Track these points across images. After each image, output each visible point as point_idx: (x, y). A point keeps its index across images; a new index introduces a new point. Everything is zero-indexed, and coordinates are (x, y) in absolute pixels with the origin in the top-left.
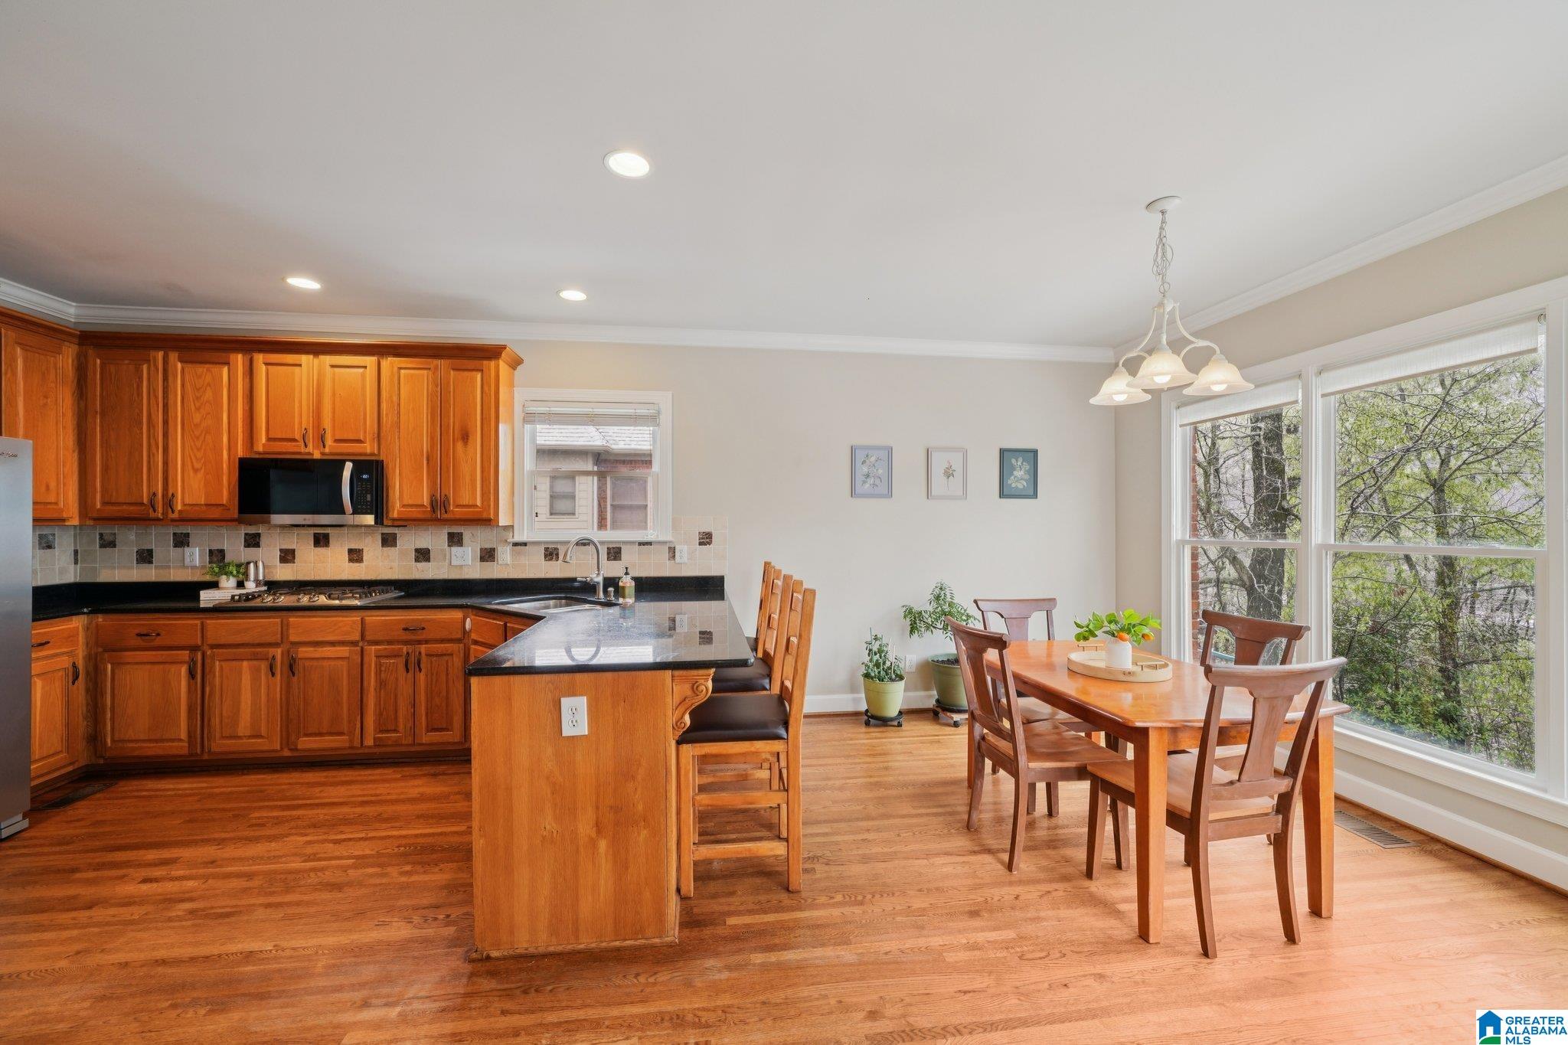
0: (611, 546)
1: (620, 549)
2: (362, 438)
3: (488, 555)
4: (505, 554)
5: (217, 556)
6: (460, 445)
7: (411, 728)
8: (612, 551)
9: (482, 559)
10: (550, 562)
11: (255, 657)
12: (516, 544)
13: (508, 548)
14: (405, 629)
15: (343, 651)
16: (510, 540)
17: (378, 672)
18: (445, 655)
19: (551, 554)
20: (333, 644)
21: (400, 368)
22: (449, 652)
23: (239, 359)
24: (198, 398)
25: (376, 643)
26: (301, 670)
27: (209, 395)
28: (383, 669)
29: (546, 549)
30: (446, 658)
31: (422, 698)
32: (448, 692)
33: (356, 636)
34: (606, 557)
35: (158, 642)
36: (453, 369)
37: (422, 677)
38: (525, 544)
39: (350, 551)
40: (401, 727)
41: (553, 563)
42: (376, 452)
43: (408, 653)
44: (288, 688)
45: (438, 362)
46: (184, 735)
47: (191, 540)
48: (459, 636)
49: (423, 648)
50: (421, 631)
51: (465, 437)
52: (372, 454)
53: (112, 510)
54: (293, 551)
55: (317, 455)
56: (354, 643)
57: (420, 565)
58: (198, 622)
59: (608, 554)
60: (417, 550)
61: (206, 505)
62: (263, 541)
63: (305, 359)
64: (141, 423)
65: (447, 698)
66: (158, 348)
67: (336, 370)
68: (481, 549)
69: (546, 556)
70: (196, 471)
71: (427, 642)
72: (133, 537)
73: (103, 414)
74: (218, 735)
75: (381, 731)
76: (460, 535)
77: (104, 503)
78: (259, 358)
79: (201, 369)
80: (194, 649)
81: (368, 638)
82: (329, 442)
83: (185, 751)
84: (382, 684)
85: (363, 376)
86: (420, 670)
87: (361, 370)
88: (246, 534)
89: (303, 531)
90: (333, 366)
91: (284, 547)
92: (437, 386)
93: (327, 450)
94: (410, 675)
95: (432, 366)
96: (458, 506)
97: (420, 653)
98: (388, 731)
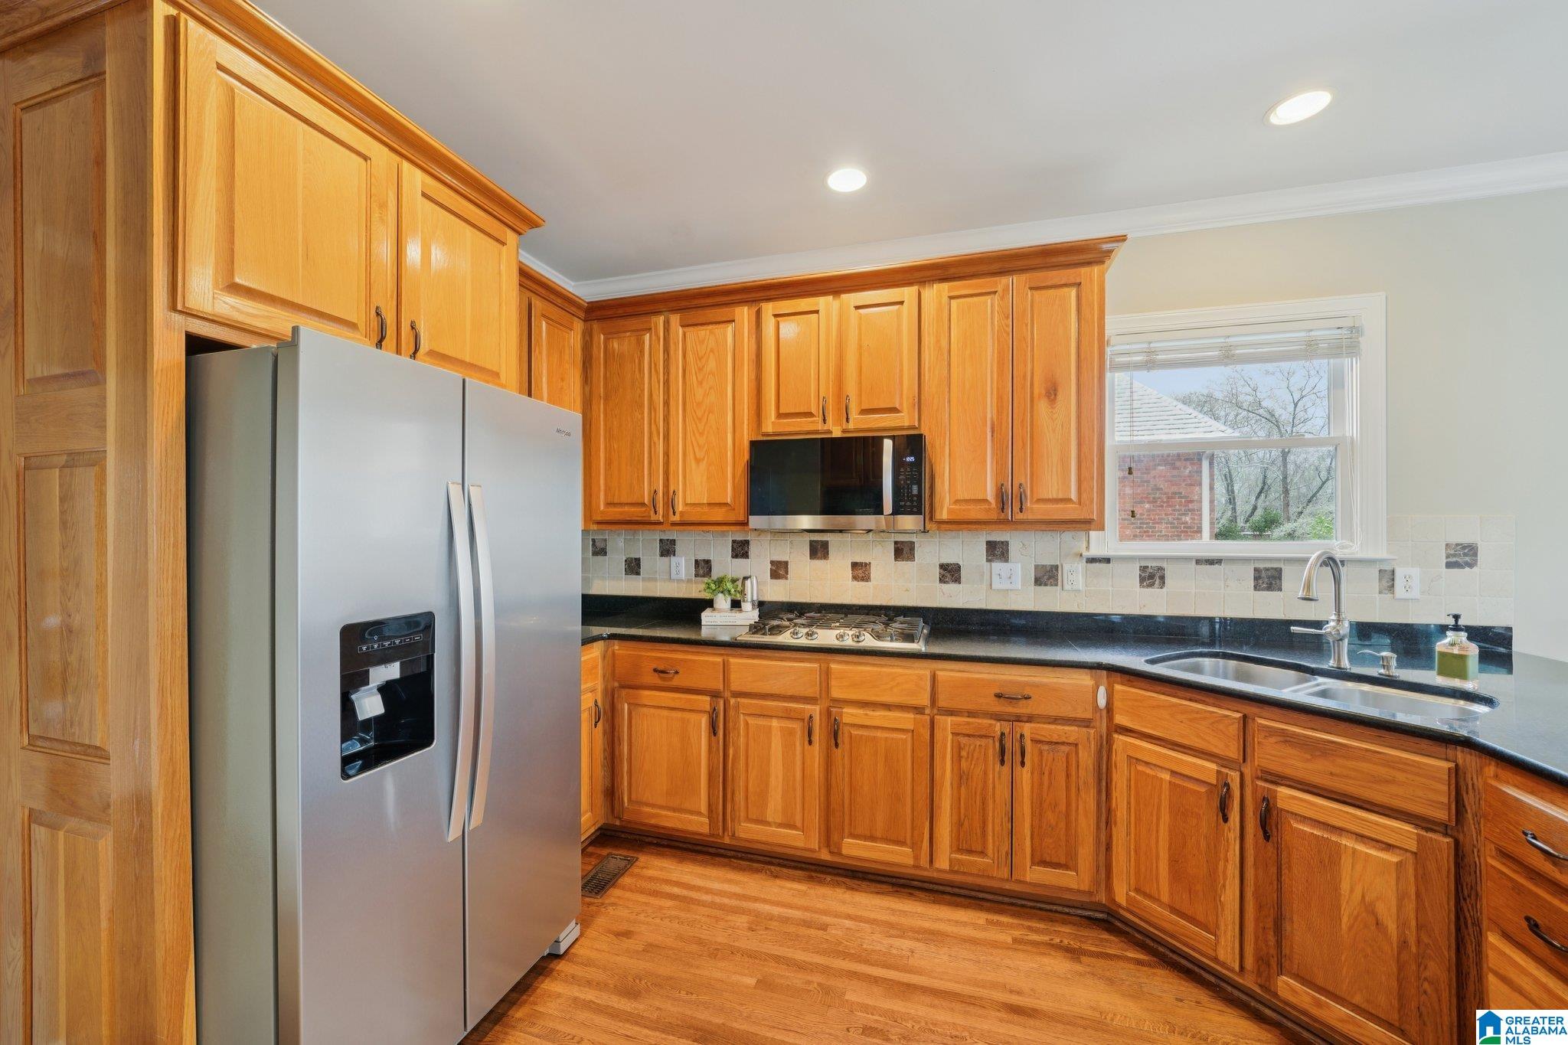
0: (1261, 566)
1: (1279, 571)
2: (897, 406)
3: (1046, 576)
4: (1075, 575)
5: (703, 567)
6: (1042, 406)
7: (1007, 853)
8: (1263, 574)
9: (1038, 581)
10: (1150, 590)
11: (788, 716)
12: (1092, 560)
13: (1081, 566)
14: (999, 696)
15: (907, 719)
16: (1086, 554)
17: (958, 758)
18: (1063, 743)
19: (1151, 577)
20: (887, 707)
21: (951, 298)
22: (1071, 740)
23: (744, 313)
24: (700, 369)
25: (951, 712)
26: (847, 740)
27: (712, 364)
28: (964, 753)
29: (1143, 569)
30: (1066, 749)
31: (1025, 809)
32: (1068, 804)
33: (924, 700)
34: (1252, 583)
35: (676, 681)
36: (1031, 288)
37: (1025, 775)
38: (1108, 560)
39: (855, 565)
40: (990, 851)
41: (1155, 591)
42: (917, 425)
43: (1003, 734)
44: (828, 764)
45: (1005, 281)
46: (704, 809)
47: (678, 548)
48: (1088, 715)
49: (1027, 729)
50: (1024, 701)
51: (1052, 393)
52: (913, 428)
53: (615, 513)
54: (786, 563)
55: (837, 433)
56: (918, 710)
57: (945, 586)
58: (719, 659)
59: (1256, 579)
60: (942, 566)
61: (709, 504)
62: (753, 550)
63: (823, 302)
64: (642, 406)
65: (1068, 815)
66: (658, 313)
67: (861, 311)
68: (1036, 567)
69: (1142, 580)
70: (698, 461)
71: (1030, 719)
72: (621, 544)
73: (607, 398)
74: (743, 814)
75: (960, 850)
76: (1005, 544)
77: (608, 504)
78: (769, 309)
79: (703, 332)
80: (715, 695)
81: (942, 702)
82: (854, 415)
83: (705, 830)
84: (962, 778)
85: (899, 314)
86: (1023, 764)
87: (897, 307)
88: (734, 542)
89: (797, 539)
90: (857, 308)
91: (776, 558)
92: (1007, 318)
93: (851, 426)
94: (1006, 768)
95: (1000, 288)
96: (1039, 501)
97: (1022, 736)
98: (970, 852)
